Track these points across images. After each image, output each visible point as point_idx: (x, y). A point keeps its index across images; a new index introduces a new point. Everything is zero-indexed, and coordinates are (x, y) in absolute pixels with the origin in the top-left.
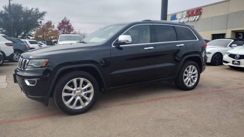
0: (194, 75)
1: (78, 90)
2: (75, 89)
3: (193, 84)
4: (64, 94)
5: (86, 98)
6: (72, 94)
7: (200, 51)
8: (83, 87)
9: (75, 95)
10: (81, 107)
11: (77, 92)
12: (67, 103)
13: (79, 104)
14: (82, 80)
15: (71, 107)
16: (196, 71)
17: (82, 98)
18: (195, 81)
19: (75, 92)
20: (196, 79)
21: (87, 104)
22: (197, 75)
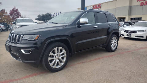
0: (115, 43)
1: (57, 55)
2: (56, 55)
3: (115, 48)
4: (50, 59)
5: (62, 60)
6: (54, 58)
7: (118, 28)
8: (60, 53)
9: (56, 58)
10: (59, 67)
11: (57, 56)
12: (51, 64)
13: (58, 64)
14: (60, 48)
15: (54, 67)
16: (116, 40)
17: (60, 60)
18: (116, 46)
19: (56, 56)
20: (116, 45)
21: (62, 64)
22: (117, 43)
